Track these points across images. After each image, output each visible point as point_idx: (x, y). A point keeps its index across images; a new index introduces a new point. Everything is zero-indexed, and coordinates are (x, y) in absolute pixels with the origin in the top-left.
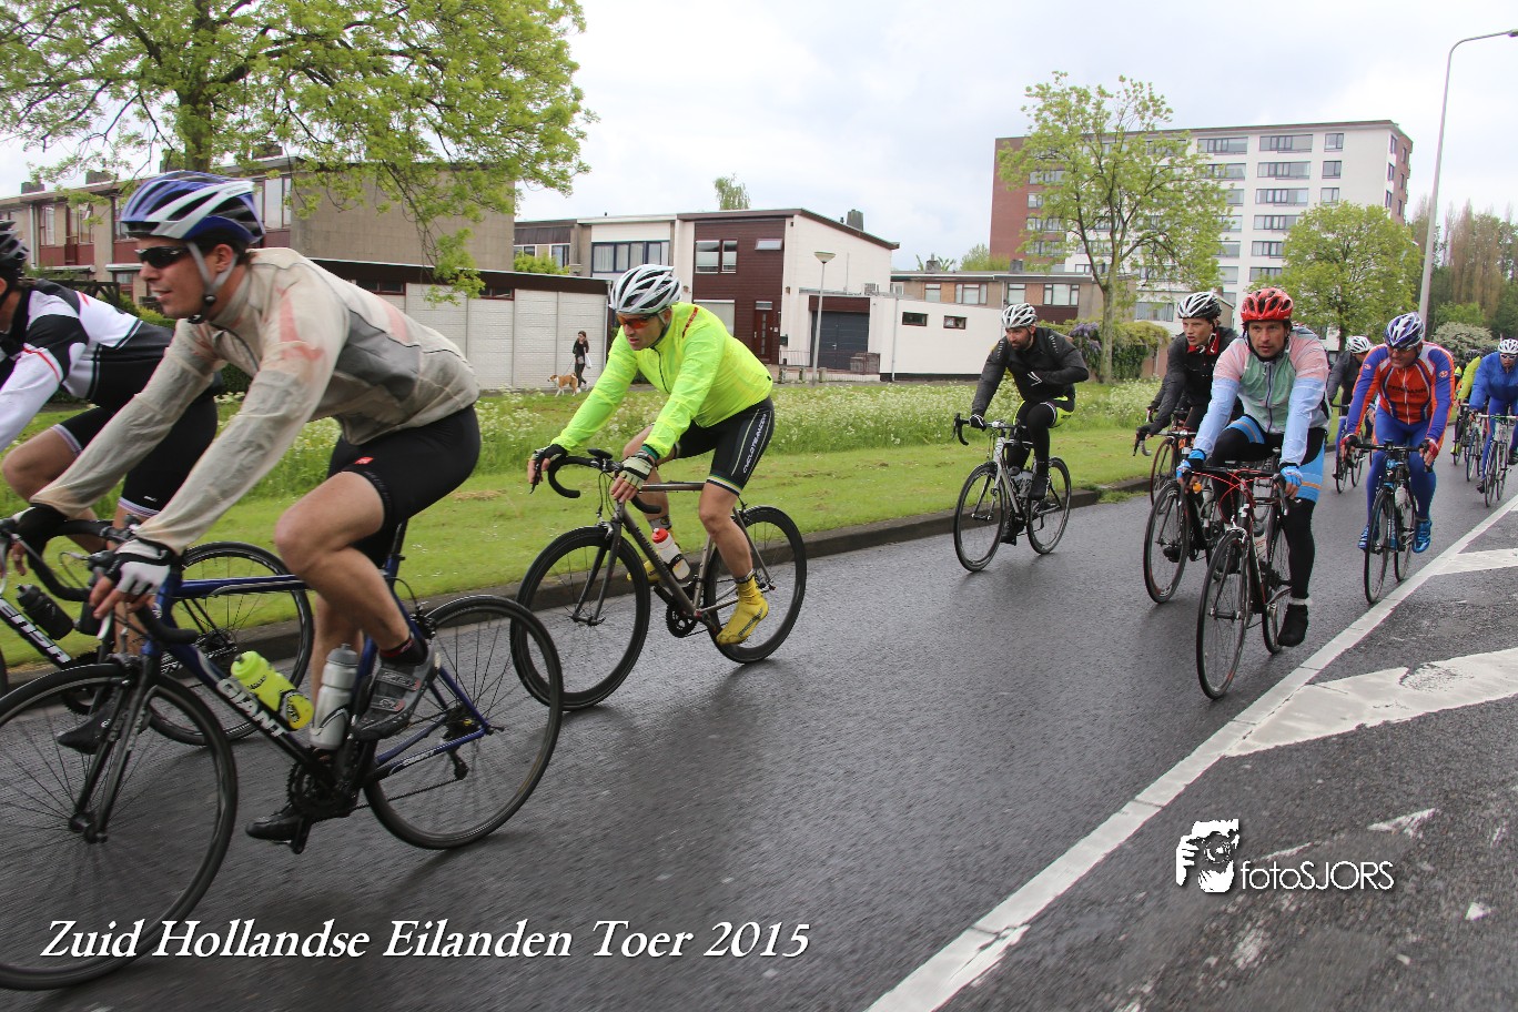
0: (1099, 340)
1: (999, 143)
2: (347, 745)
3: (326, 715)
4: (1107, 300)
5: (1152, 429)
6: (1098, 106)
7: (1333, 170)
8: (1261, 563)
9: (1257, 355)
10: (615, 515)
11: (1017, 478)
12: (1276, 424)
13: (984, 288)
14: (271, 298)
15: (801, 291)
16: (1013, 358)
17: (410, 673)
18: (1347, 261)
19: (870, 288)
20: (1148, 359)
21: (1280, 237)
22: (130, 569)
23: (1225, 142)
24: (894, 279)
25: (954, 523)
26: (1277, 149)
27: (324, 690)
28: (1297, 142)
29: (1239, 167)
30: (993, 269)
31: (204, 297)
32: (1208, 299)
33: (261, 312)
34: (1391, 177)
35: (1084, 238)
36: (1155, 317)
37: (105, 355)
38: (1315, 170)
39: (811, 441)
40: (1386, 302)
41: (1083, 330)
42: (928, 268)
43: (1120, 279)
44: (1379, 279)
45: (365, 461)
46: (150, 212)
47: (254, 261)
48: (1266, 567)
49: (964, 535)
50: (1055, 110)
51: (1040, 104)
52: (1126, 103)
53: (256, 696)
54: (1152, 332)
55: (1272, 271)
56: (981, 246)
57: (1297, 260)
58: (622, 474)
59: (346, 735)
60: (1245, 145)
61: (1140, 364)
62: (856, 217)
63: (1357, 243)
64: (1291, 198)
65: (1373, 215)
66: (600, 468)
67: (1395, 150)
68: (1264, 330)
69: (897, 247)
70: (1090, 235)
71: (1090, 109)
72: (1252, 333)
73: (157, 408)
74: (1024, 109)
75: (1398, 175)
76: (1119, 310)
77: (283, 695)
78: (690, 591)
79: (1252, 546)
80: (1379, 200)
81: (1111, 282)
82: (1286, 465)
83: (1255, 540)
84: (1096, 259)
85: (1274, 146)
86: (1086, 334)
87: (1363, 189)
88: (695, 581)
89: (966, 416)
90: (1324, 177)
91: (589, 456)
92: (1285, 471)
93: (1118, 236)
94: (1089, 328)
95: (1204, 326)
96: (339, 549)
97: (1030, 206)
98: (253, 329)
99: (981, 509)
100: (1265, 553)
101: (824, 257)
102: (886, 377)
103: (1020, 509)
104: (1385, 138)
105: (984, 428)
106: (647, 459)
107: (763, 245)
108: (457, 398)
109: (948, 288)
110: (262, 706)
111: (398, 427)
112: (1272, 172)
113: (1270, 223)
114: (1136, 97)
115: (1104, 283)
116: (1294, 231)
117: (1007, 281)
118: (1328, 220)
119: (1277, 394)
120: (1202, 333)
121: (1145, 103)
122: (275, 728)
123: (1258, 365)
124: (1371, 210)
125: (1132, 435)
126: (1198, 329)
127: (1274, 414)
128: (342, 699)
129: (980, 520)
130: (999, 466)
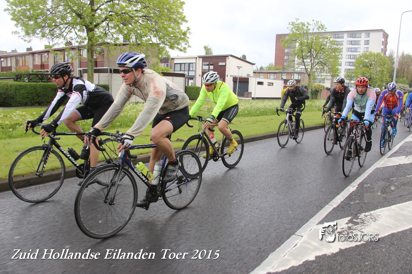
0: (307, 88)
1: (277, 35)
2: (160, 184)
3: (156, 177)
4: (310, 78)
5: (326, 111)
6: (307, 27)
7: (367, 42)
8: (358, 144)
9: (359, 93)
10: (203, 132)
11: (292, 124)
12: (362, 110)
13: (275, 75)
14: (149, 80)
15: (231, 76)
16: (290, 93)
17: (175, 167)
18: (371, 67)
19: (248, 75)
20: (319, 93)
21: (353, 61)
22: (126, 141)
23: (338, 35)
24: (254, 72)
25: (277, 135)
26: (352, 37)
27: (154, 171)
28: (357, 35)
29: (342, 42)
30: (277, 70)
31: (135, 80)
32: (341, 78)
33: (146, 84)
34: (383, 44)
35: (303, 62)
36: (320, 82)
37: (90, 93)
38: (362, 43)
39: (249, 114)
40: (382, 78)
41: (302, 86)
42: (260, 69)
43: (313, 72)
44: (380, 72)
45: (168, 118)
46: (125, 61)
47: (144, 72)
48: (360, 145)
49: (280, 138)
50: (296, 28)
51: (292, 27)
52: (314, 27)
53: (142, 173)
54: (320, 86)
55: (350, 70)
56: (271, 63)
57: (357, 67)
58: (207, 122)
59: (159, 182)
60: (344, 36)
61: (317, 95)
62: (244, 57)
63: (374, 62)
64: (356, 50)
65: (378, 55)
66: (199, 120)
67: (384, 37)
68: (361, 88)
69: (255, 64)
70: (305, 61)
71: (305, 28)
72: (358, 88)
73: (119, 106)
74: (288, 28)
75: (384, 44)
76: (313, 81)
77: (148, 172)
78: (218, 150)
79: (356, 140)
80: (379, 51)
81: (311, 73)
82: (365, 120)
83: (357, 138)
84: (307, 67)
85: (351, 36)
86: (303, 87)
87: (375, 48)
88: (219, 148)
89: (279, 108)
90: (365, 44)
91: (197, 117)
92: (365, 122)
93: (312, 61)
94: (304, 85)
95: (340, 85)
96: (164, 138)
97: (285, 52)
98: (144, 88)
99: (284, 132)
100: (359, 142)
101: (239, 68)
102: (253, 98)
103: (293, 131)
104: (381, 34)
105: (283, 111)
106: (212, 118)
107: (220, 64)
108: (186, 103)
109: (266, 75)
110: (143, 175)
111: (173, 110)
112: (351, 43)
113: (350, 57)
114: (317, 25)
115: (309, 74)
116: (357, 59)
117: (282, 73)
118: (366, 56)
119: (363, 103)
120: (339, 87)
121: (320, 26)
122: (146, 180)
123: (359, 95)
124: (377, 53)
125: (322, 113)
126: (338, 86)
127: (362, 108)
128: (159, 173)
129: (283, 134)
130: (288, 120)
